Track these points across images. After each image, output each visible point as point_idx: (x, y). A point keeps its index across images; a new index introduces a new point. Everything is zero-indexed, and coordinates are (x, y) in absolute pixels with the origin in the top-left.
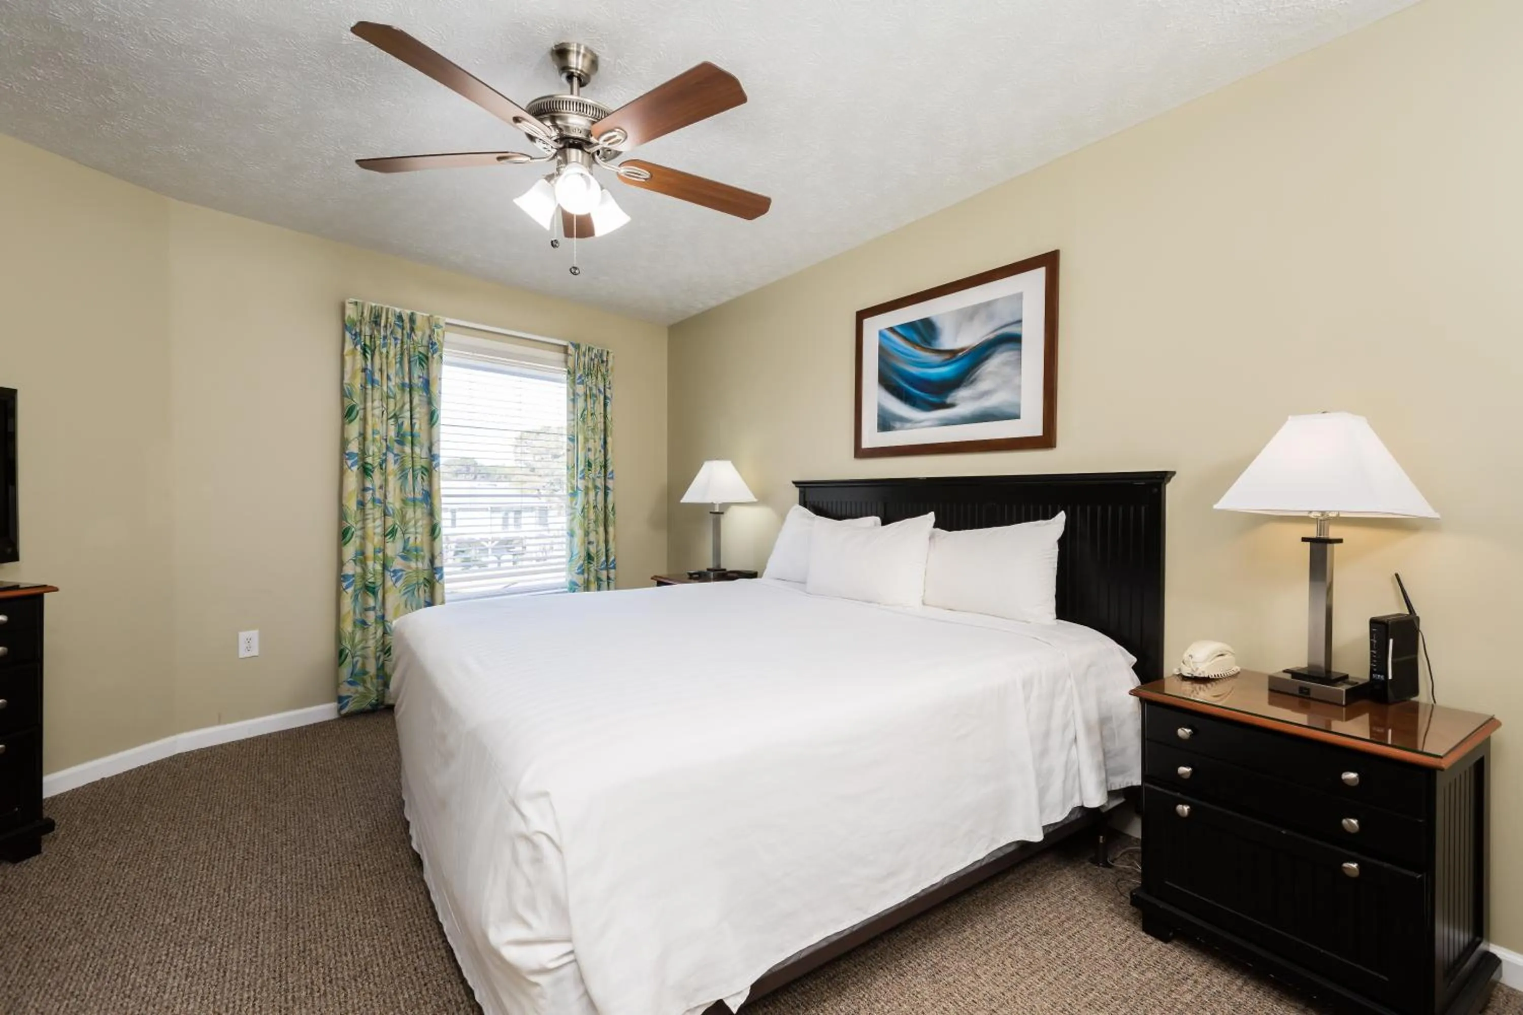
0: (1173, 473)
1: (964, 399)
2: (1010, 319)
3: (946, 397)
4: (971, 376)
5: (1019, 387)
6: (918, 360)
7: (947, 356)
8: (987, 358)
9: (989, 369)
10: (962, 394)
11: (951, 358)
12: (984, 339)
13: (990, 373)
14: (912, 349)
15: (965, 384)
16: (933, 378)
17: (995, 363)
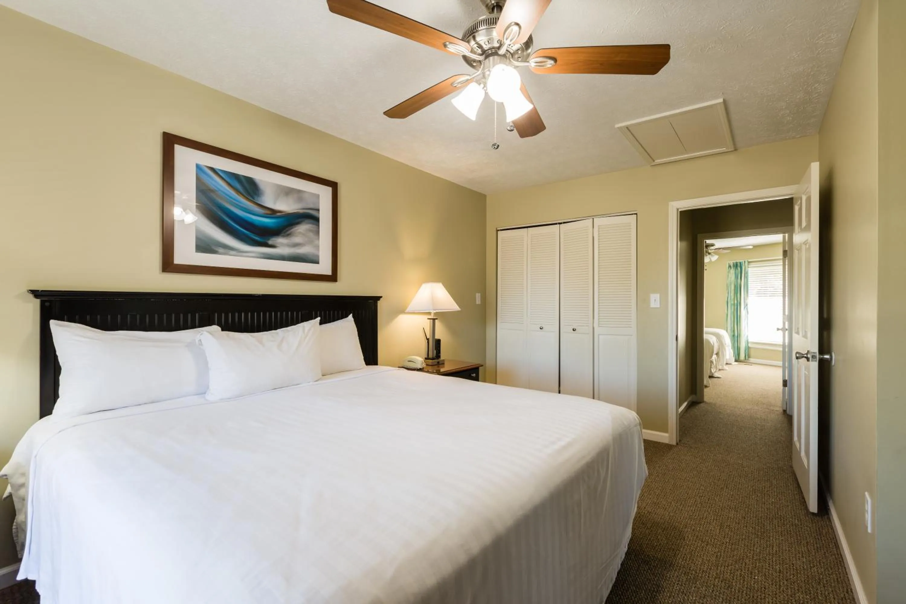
0: (381, 297)
1: (283, 245)
2: (312, 206)
3: (269, 240)
4: (287, 231)
5: (318, 246)
6: (240, 204)
7: (269, 212)
8: (298, 223)
9: (299, 231)
10: (280, 240)
11: (270, 214)
12: (295, 211)
13: (300, 233)
14: (237, 195)
15: (282, 234)
16: (257, 223)
17: (303, 228)
